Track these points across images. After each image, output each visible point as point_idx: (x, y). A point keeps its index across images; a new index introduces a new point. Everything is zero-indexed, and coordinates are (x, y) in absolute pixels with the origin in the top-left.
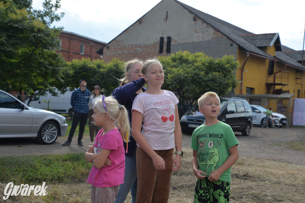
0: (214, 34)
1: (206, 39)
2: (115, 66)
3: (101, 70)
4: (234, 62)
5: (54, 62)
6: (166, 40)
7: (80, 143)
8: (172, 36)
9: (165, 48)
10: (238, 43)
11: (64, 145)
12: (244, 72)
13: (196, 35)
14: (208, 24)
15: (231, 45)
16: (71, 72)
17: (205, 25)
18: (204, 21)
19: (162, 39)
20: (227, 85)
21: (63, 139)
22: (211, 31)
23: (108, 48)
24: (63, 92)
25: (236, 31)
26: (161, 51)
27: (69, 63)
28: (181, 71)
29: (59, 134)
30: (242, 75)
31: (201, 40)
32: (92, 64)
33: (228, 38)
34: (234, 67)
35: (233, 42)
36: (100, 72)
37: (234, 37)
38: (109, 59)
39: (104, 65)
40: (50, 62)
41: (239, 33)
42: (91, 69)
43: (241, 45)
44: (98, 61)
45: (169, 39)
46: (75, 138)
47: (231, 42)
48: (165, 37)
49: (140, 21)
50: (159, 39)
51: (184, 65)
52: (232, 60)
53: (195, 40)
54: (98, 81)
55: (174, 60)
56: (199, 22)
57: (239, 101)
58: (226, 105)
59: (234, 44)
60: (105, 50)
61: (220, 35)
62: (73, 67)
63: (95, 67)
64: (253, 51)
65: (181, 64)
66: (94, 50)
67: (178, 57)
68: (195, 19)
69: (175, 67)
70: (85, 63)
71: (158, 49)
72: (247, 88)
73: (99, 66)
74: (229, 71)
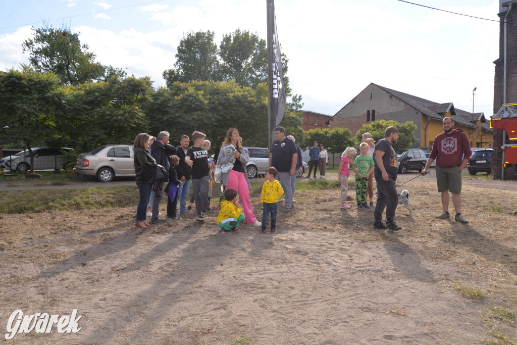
0: (404, 106)
1: (399, 110)
2: (336, 132)
3: (327, 135)
4: (413, 126)
5: (300, 134)
6: (371, 112)
7: (315, 177)
8: (375, 109)
9: (371, 117)
10: (422, 111)
11: (306, 178)
12: (427, 131)
13: (392, 107)
14: (400, 100)
15: (417, 113)
16: (309, 137)
17: (398, 101)
18: (397, 98)
19: (368, 112)
20: (409, 141)
21: (305, 175)
22: (403, 104)
23: (332, 120)
24: (305, 150)
25: (422, 103)
26: (368, 120)
27: (308, 132)
28: (377, 133)
29: (304, 172)
30: (426, 133)
31: (395, 110)
32: (321, 131)
33: (415, 108)
34: (413, 129)
35: (418, 111)
36: (326, 136)
37: (419, 107)
38: (333, 127)
39: (329, 132)
40: (298, 134)
41: (425, 104)
42: (321, 134)
43: (424, 113)
44: (325, 130)
45: (374, 111)
46: (312, 175)
47: (417, 111)
48: (371, 110)
49: (353, 101)
50: (367, 112)
51: (380, 129)
52: (411, 124)
53: (392, 111)
54: (326, 142)
55: (374, 126)
56: (394, 99)
57: (415, 151)
58: (407, 153)
59: (419, 113)
60: (330, 122)
61: (409, 106)
62: (310, 134)
63: (324, 133)
64: (433, 116)
65: (378, 129)
66: (324, 122)
67: (376, 124)
68: (391, 97)
69: (374, 130)
70: (317, 131)
71: (366, 118)
72: (430, 142)
73: (326, 133)
74: (410, 132)
